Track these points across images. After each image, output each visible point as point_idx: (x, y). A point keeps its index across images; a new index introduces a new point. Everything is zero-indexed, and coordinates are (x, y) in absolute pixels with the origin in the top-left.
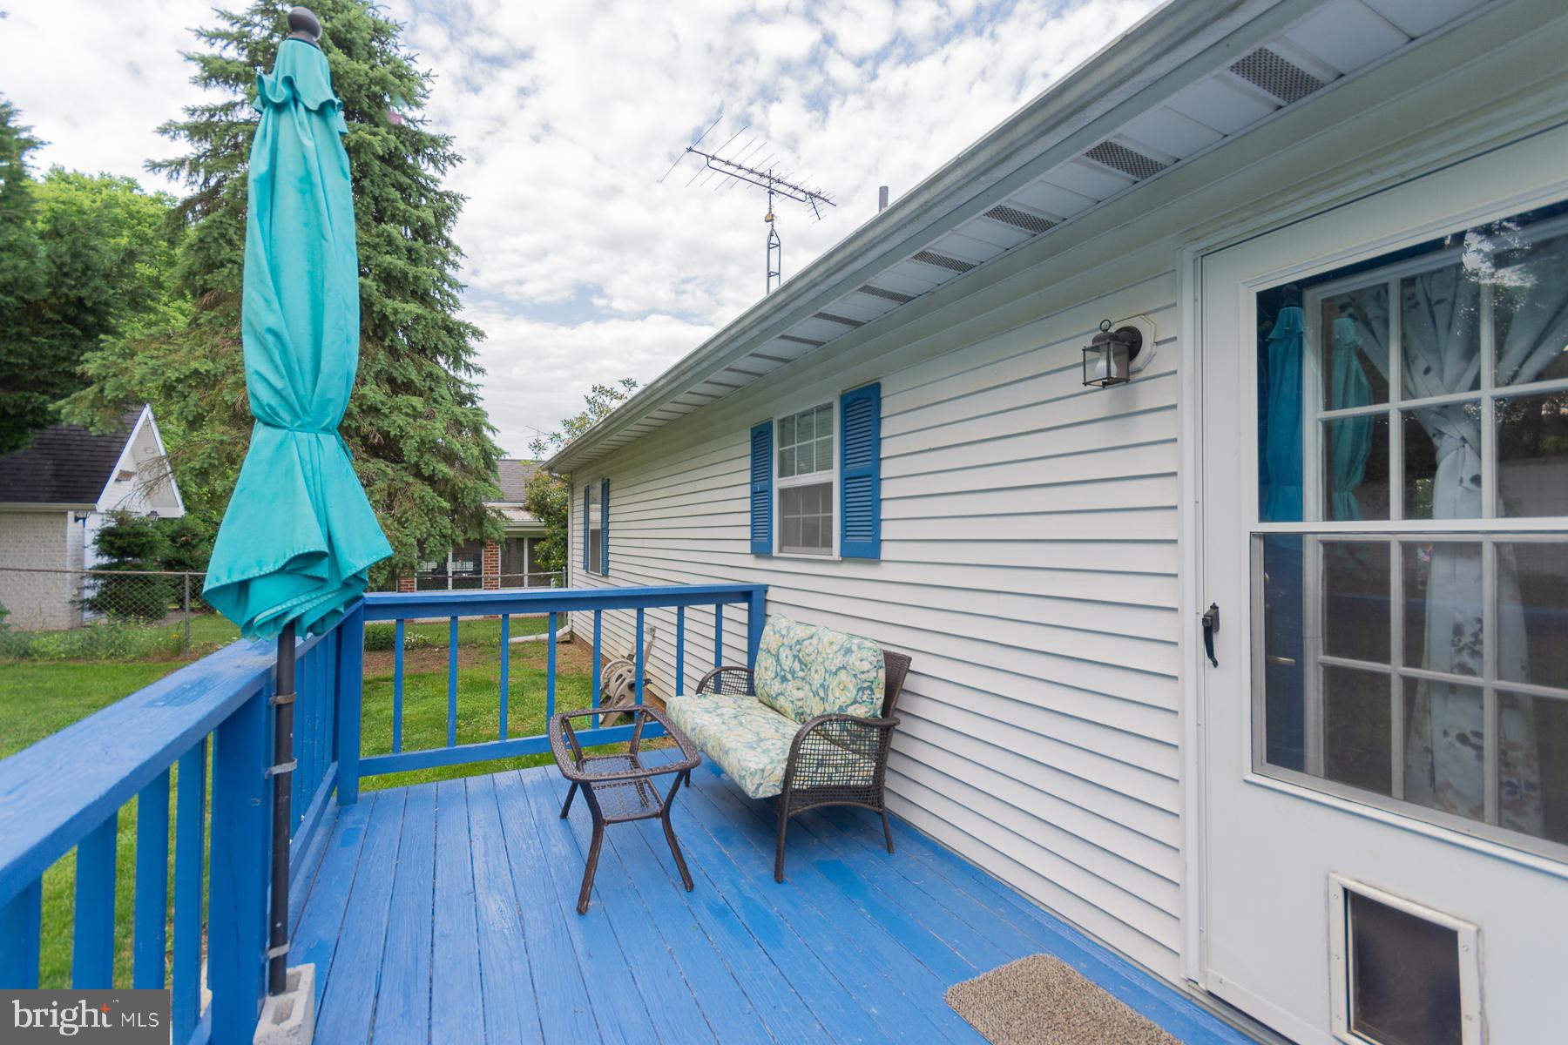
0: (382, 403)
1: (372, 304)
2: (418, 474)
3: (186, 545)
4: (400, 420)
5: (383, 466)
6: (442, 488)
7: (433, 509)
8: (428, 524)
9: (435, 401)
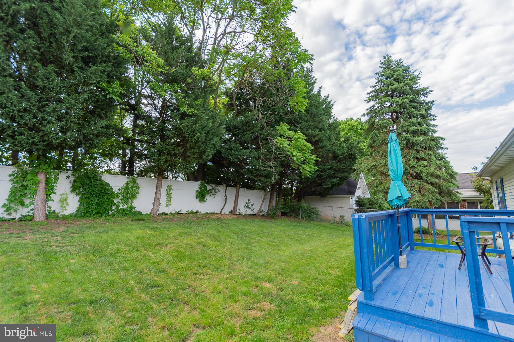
0: (415, 165)
1: (410, 140)
2: (428, 183)
3: (371, 204)
4: (420, 168)
5: (417, 181)
6: (435, 186)
7: (433, 192)
8: (432, 196)
9: (431, 161)
